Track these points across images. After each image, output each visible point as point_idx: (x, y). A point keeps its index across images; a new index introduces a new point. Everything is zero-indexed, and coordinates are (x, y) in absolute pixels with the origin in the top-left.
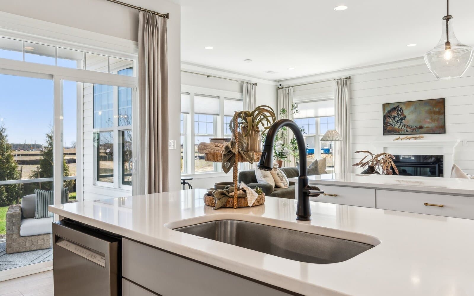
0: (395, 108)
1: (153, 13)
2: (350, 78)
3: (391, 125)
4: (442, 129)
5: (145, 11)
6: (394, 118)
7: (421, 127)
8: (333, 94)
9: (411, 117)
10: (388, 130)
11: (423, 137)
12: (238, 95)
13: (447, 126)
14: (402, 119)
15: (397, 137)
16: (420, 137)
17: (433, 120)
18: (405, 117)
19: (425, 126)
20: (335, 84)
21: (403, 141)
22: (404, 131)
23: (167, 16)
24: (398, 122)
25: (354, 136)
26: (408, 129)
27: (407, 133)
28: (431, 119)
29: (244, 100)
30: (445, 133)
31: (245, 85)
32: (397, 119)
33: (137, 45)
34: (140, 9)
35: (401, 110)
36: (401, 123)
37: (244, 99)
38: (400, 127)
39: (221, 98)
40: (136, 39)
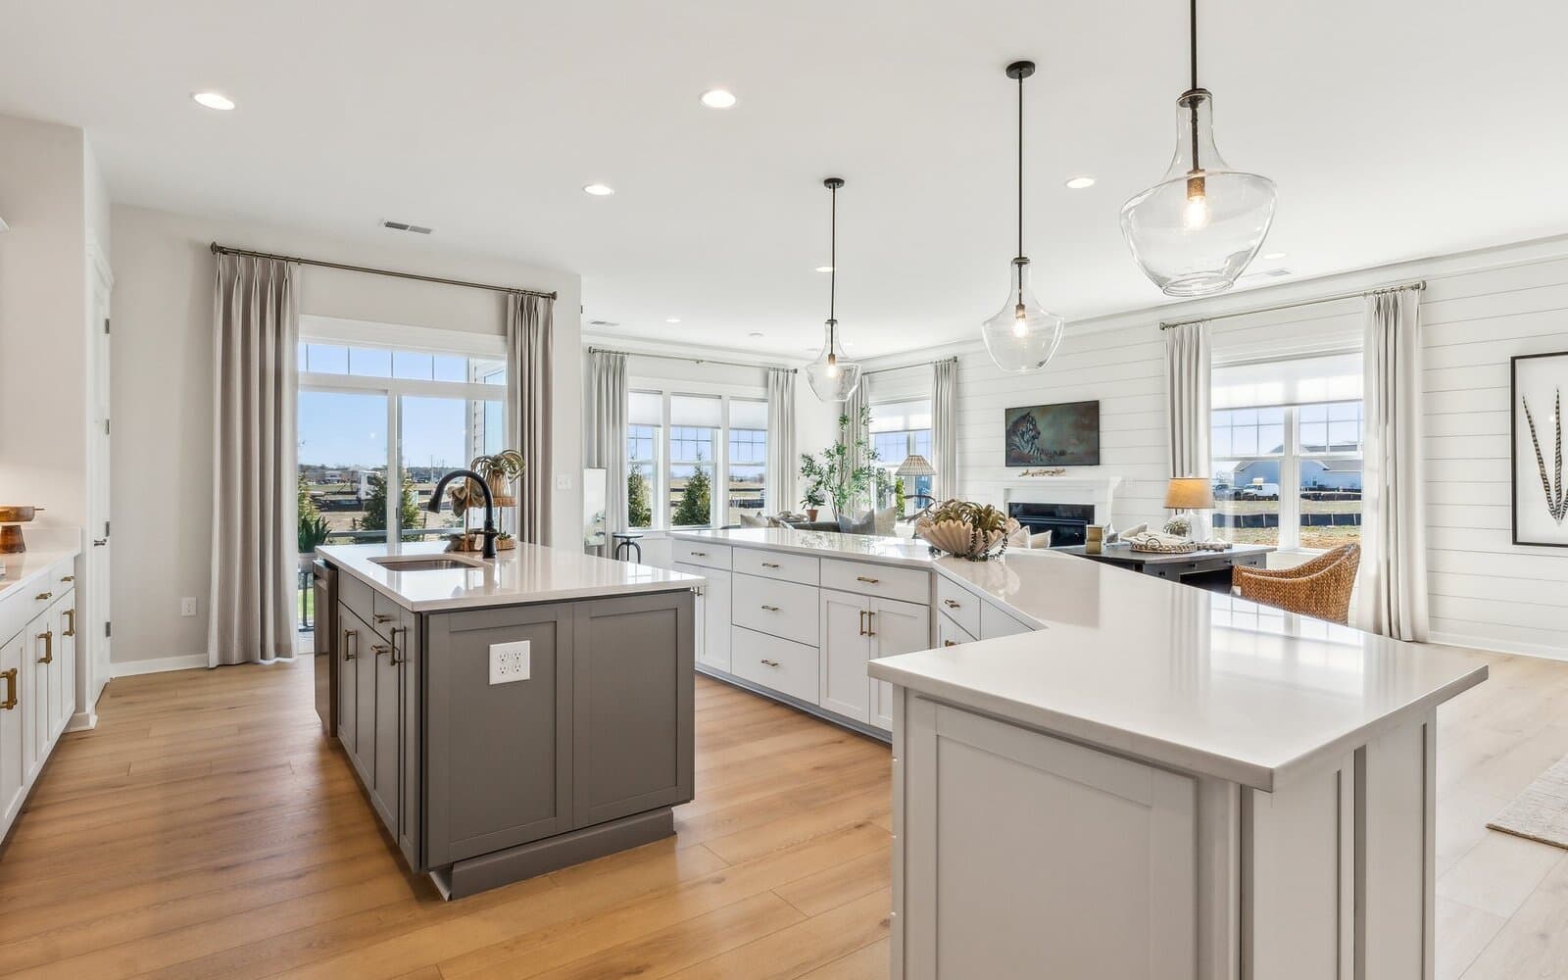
0: (1024, 417)
1: (532, 294)
2: (955, 360)
3: (1018, 447)
4: (1092, 458)
5: (518, 291)
6: (1023, 435)
7: (1063, 453)
8: (929, 390)
9: (1047, 434)
10: (1014, 458)
11: (1064, 471)
12: (760, 392)
13: (1102, 451)
14: (1034, 438)
15: (1023, 470)
16: (1058, 472)
17: (1081, 440)
18: (1039, 433)
19: (1069, 452)
20: (931, 369)
21: (1035, 478)
22: (1037, 459)
23: (553, 296)
24: (1027, 442)
25: (963, 466)
26: (1043, 457)
27: (1041, 463)
28: (1078, 439)
29: (770, 400)
30: (1098, 464)
31: (771, 373)
32: (1026, 437)
33: (506, 341)
34: (510, 290)
35: (1032, 421)
36: (1032, 444)
37: (770, 398)
38: (1031, 453)
39: (724, 398)
40: (505, 333)
